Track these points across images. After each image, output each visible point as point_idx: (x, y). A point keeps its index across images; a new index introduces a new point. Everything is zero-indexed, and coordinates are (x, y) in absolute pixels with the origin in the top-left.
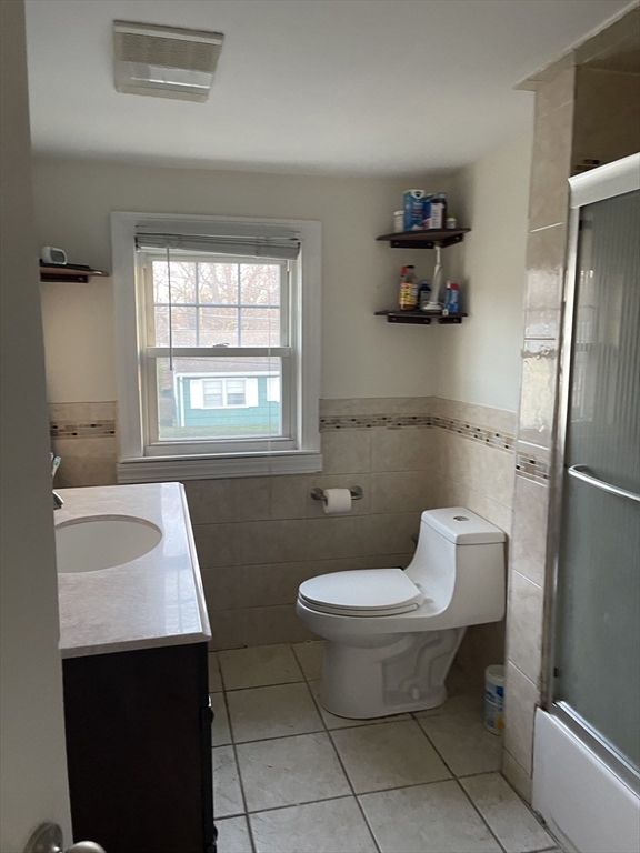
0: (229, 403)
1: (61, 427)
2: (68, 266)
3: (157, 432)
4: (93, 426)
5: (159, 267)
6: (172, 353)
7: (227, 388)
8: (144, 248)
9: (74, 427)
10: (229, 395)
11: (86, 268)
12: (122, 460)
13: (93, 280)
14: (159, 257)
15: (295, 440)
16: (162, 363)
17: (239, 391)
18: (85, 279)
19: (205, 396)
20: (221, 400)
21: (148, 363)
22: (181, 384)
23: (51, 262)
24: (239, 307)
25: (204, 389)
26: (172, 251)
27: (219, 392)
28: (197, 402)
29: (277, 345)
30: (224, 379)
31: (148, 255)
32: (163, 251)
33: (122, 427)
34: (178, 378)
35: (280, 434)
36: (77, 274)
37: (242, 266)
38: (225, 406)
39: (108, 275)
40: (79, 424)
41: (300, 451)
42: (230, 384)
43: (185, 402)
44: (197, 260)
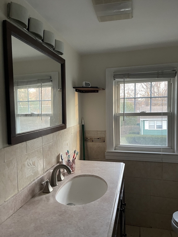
0: (157, 128)
1: (89, 138)
2: (91, 87)
3: (120, 142)
4: (98, 139)
5: (122, 86)
6: (124, 115)
7: (156, 123)
8: (117, 80)
9: (93, 139)
10: (157, 126)
11: (97, 88)
12: (107, 151)
13: (99, 91)
14: (121, 82)
15: (174, 149)
16: (121, 118)
17: (160, 124)
18: (97, 91)
19: (149, 126)
20: (154, 127)
21: (117, 118)
22: (142, 122)
23: (85, 86)
24: (151, 98)
25: (149, 123)
26: (126, 80)
27: (154, 125)
28: (147, 128)
29: (166, 111)
30: (155, 121)
31: (118, 82)
32: (122, 80)
33: (107, 140)
34: (141, 120)
35: (167, 146)
36: (95, 90)
37: (152, 83)
38: (156, 129)
39: (104, 89)
40: (94, 138)
41: (176, 153)
42: (157, 122)
43: (143, 127)
44: (135, 82)
